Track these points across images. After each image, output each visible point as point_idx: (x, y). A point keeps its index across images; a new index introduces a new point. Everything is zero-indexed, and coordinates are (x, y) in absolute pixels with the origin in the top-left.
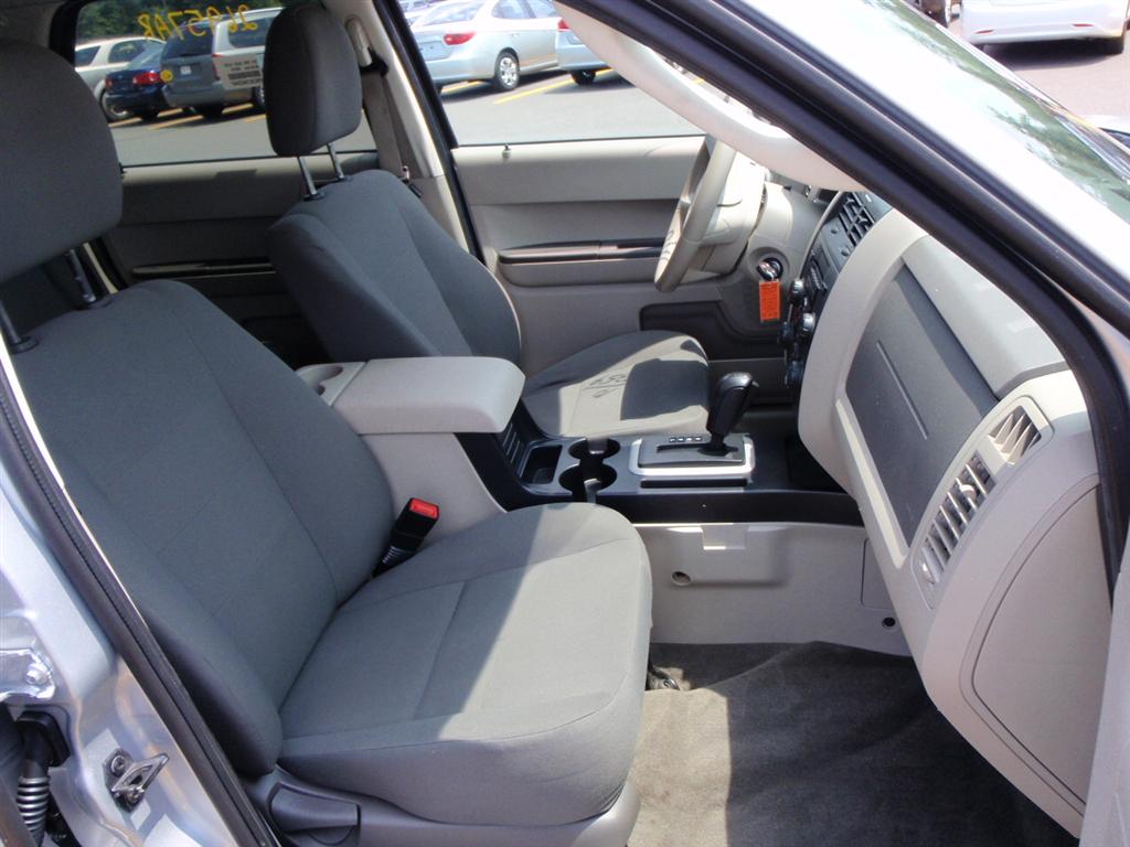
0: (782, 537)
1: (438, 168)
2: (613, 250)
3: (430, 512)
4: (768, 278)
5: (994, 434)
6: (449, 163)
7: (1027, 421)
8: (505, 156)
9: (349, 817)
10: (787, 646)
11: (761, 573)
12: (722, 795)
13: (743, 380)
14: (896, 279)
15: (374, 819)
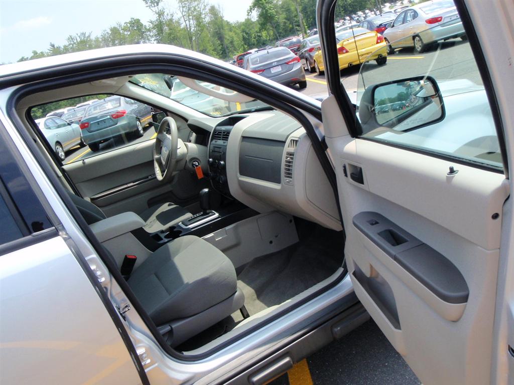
0: (235, 228)
1: (60, 174)
2: (132, 184)
3: (134, 257)
4: (197, 166)
5: (289, 147)
6: (63, 171)
7: (294, 140)
8: (84, 163)
9: (168, 328)
10: (248, 263)
11: (233, 242)
12: (255, 296)
13: (206, 190)
14: (242, 141)
15: (175, 325)
